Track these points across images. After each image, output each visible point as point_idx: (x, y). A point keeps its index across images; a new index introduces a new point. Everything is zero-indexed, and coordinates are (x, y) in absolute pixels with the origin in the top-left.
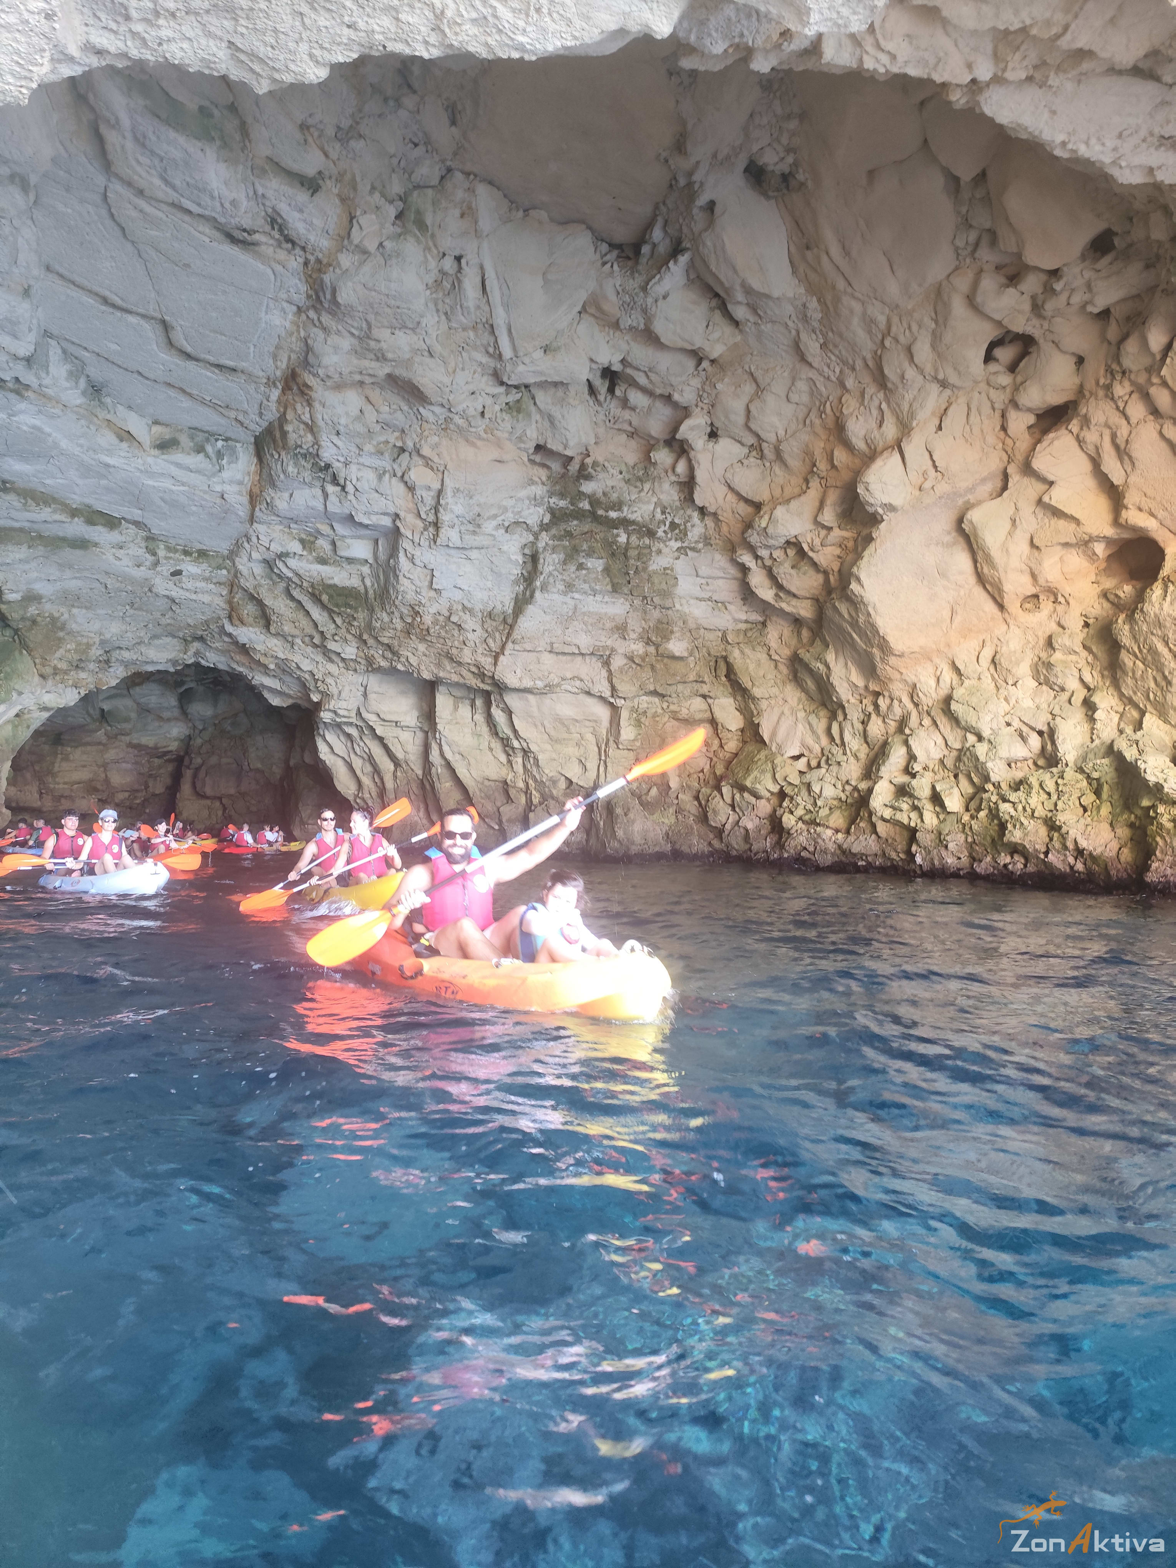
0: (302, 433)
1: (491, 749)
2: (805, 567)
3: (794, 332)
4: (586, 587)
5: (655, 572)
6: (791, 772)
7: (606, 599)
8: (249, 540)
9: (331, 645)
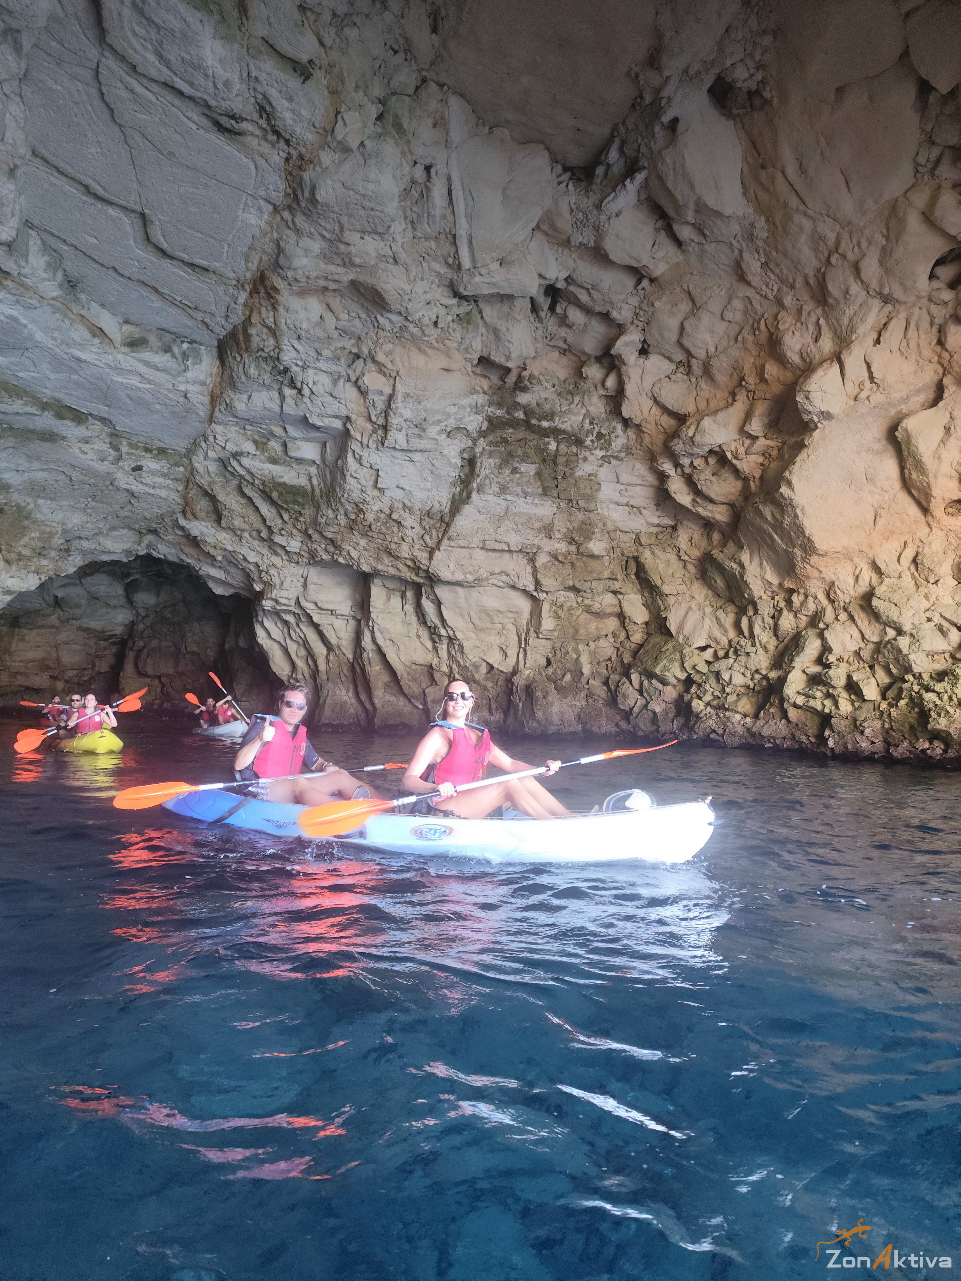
0: (265, 336)
1: (419, 637)
2: (725, 474)
3: (737, 252)
4: (519, 489)
5: (581, 478)
6: (699, 662)
7: (536, 501)
8: (206, 440)
9: (278, 539)
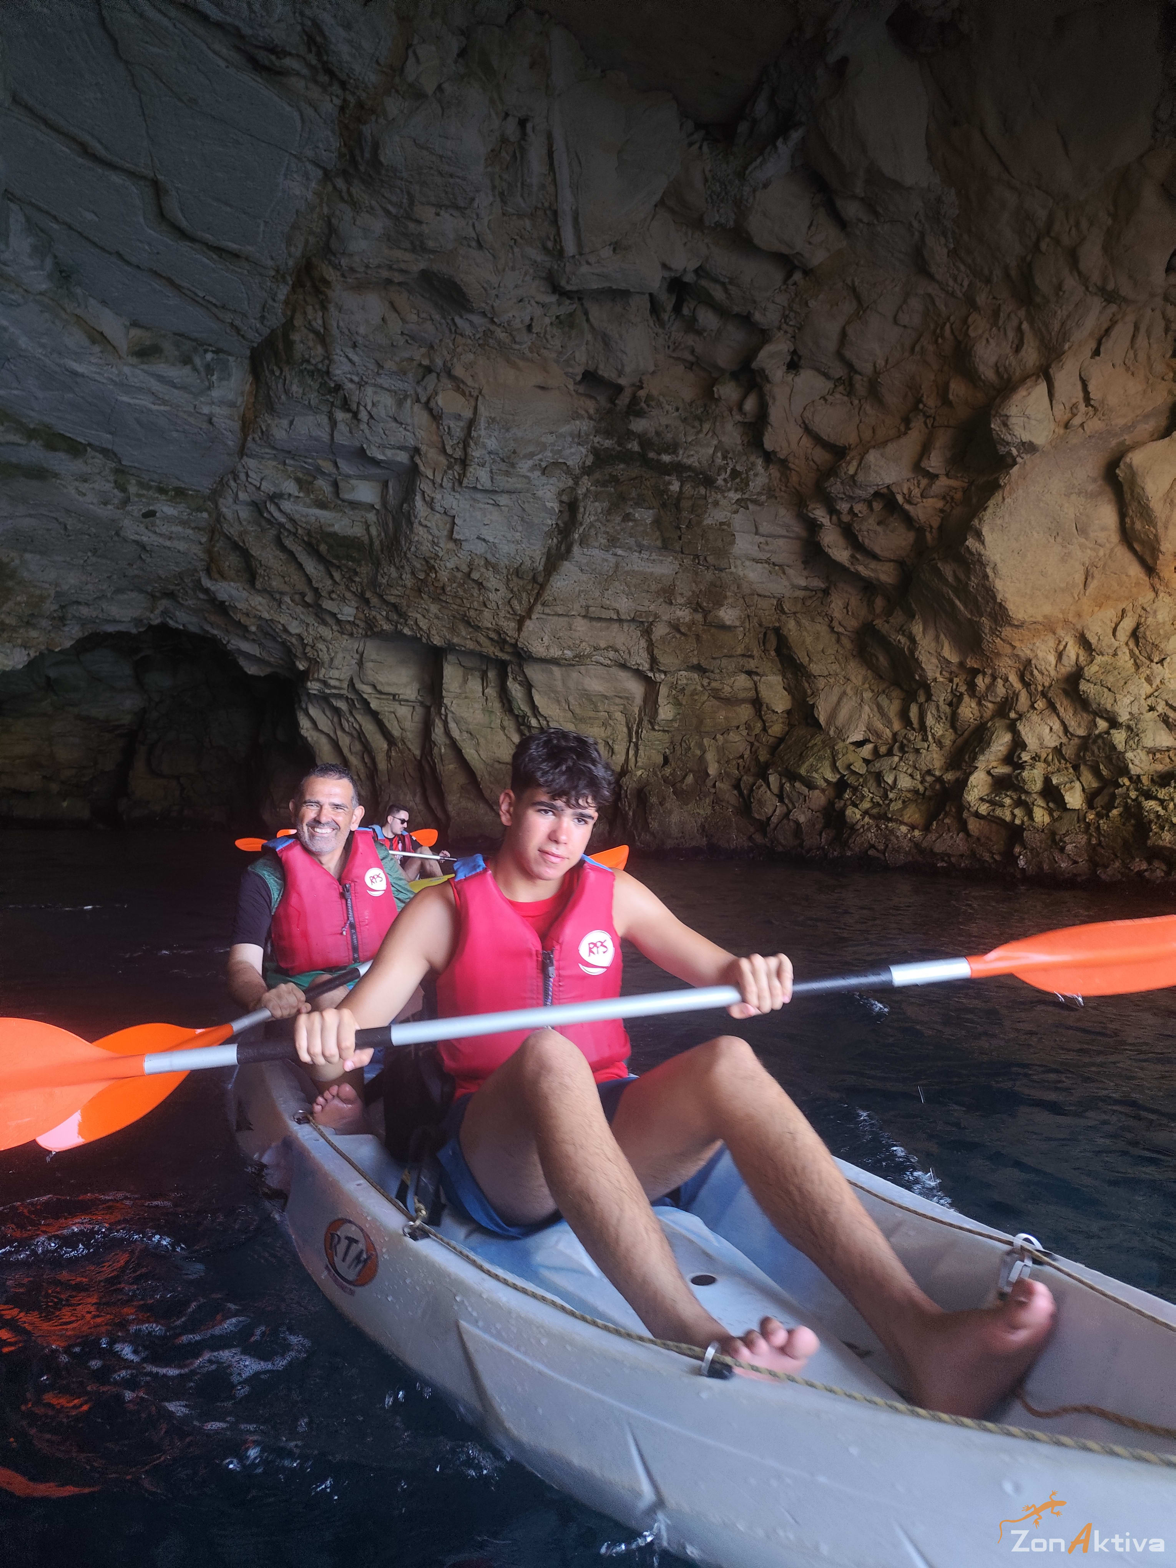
0: (311, 344)
1: (503, 728)
2: (895, 522)
3: (918, 236)
4: (631, 541)
5: (710, 527)
6: (854, 760)
7: (654, 556)
8: (236, 478)
9: (327, 605)
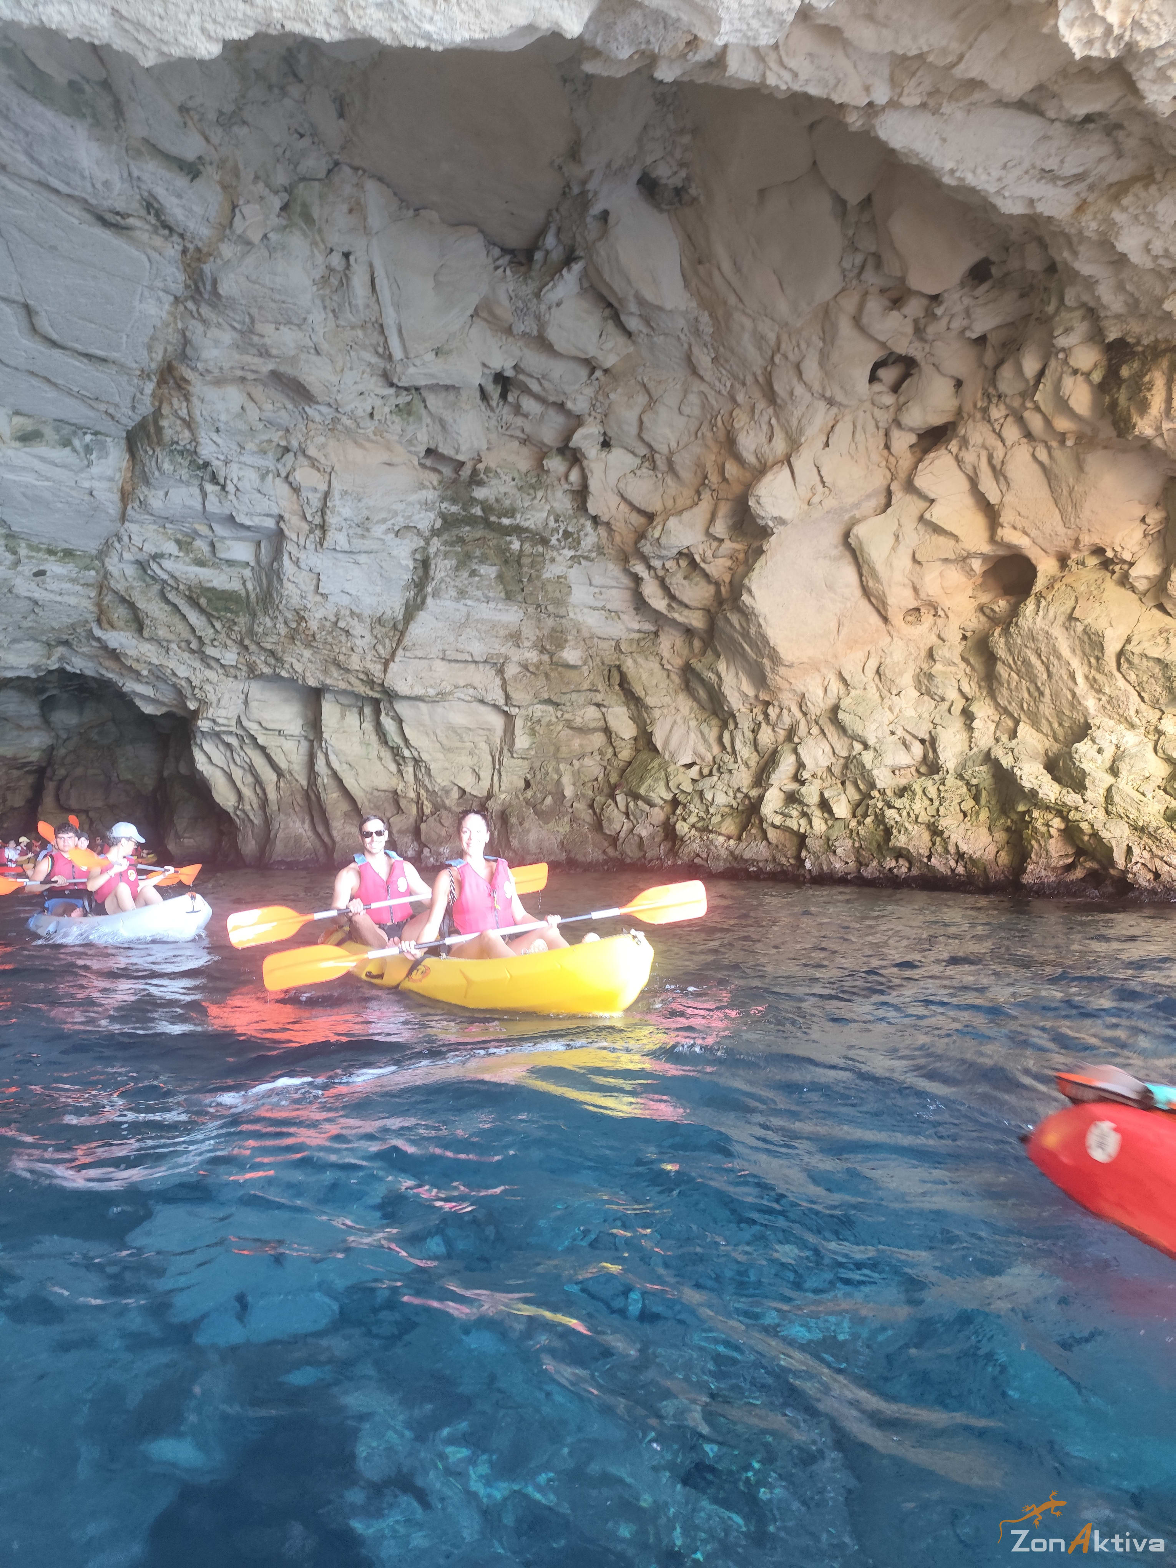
0: (179, 429)
1: (380, 759)
2: (697, 578)
3: (686, 346)
4: (479, 593)
5: (549, 580)
6: (684, 780)
7: (500, 606)
8: (120, 540)
9: (210, 651)
